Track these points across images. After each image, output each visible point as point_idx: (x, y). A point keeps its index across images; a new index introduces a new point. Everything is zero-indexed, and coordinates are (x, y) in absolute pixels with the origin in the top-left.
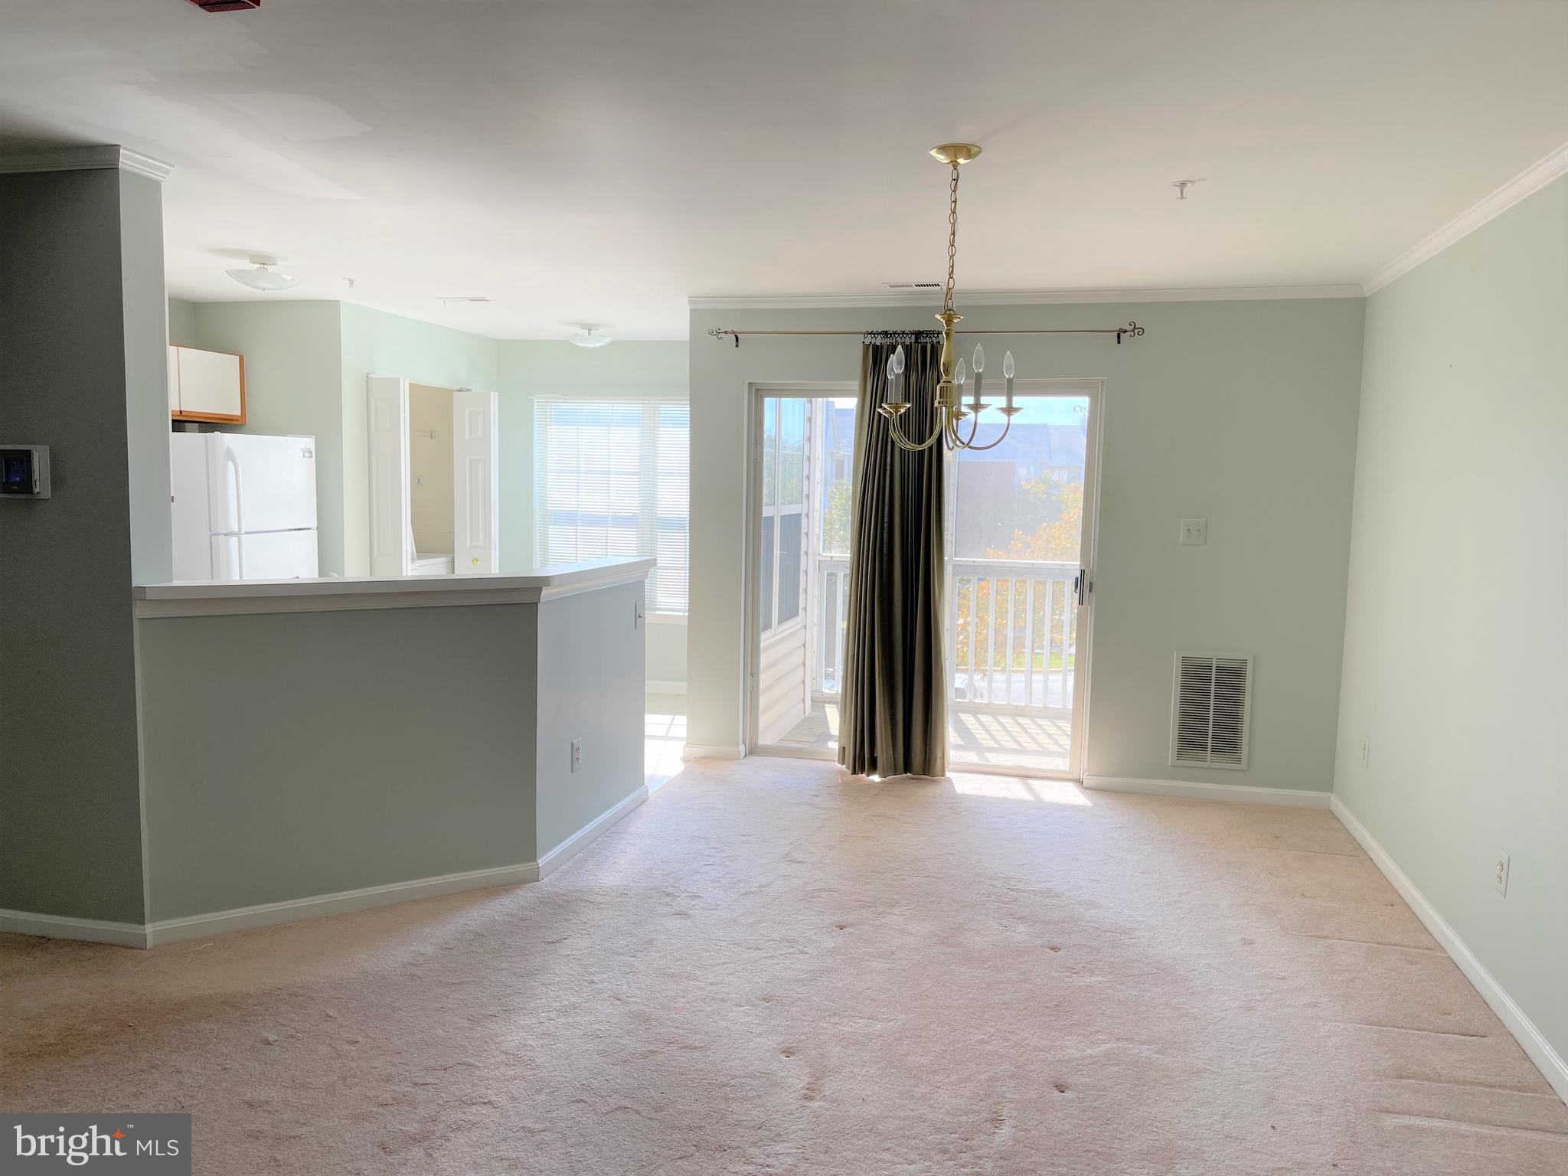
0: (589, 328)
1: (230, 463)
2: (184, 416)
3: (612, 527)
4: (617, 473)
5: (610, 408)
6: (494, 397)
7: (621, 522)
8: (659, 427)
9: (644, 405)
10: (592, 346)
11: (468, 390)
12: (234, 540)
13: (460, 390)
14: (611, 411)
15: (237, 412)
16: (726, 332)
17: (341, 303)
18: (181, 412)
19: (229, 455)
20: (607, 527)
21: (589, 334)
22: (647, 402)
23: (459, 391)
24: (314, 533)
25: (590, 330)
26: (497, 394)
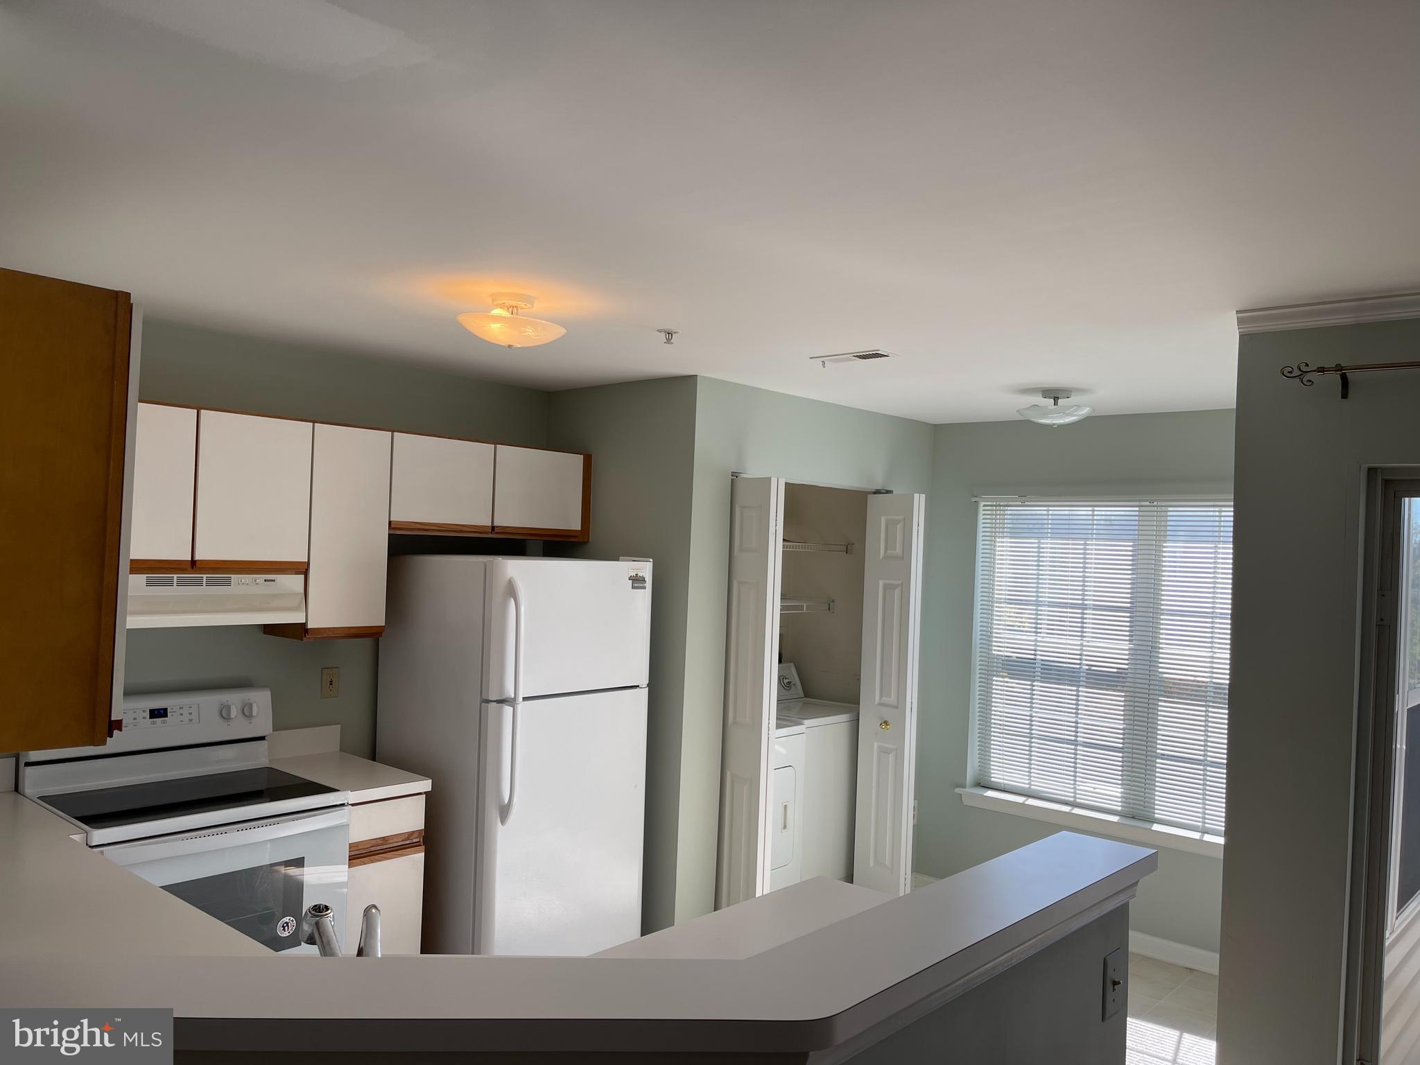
0: (1055, 394)
1: (512, 601)
2: (498, 533)
3: (1087, 687)
4: (1096, 608)
5: (1090, 513)
6: (920, 501)
7: (1100, 680)
8: (1165, 541)
9: (1142, 509)
10: (1061, 421)
11: (888, 492)
12: (508, 710)
13: (877, 492)
14: (1090, 517)
15: (576, 525)
16: (1322, 370)
17: (698, 377)
18: (493, 528)
19: (511, 591)
20: (1079, 686)
21: (1056, 404)
22: (1148, 503)
23: (875, 493)
24: (643, 694)
25: (1056, 399)
26: (923, 496)
